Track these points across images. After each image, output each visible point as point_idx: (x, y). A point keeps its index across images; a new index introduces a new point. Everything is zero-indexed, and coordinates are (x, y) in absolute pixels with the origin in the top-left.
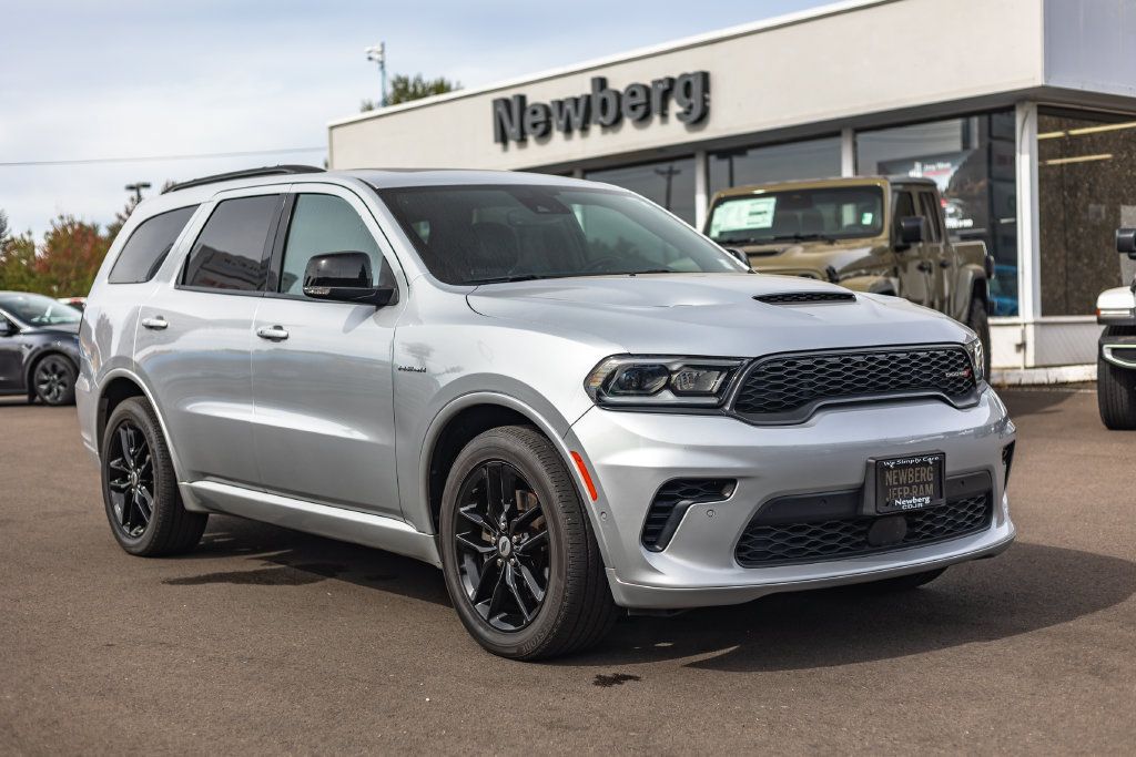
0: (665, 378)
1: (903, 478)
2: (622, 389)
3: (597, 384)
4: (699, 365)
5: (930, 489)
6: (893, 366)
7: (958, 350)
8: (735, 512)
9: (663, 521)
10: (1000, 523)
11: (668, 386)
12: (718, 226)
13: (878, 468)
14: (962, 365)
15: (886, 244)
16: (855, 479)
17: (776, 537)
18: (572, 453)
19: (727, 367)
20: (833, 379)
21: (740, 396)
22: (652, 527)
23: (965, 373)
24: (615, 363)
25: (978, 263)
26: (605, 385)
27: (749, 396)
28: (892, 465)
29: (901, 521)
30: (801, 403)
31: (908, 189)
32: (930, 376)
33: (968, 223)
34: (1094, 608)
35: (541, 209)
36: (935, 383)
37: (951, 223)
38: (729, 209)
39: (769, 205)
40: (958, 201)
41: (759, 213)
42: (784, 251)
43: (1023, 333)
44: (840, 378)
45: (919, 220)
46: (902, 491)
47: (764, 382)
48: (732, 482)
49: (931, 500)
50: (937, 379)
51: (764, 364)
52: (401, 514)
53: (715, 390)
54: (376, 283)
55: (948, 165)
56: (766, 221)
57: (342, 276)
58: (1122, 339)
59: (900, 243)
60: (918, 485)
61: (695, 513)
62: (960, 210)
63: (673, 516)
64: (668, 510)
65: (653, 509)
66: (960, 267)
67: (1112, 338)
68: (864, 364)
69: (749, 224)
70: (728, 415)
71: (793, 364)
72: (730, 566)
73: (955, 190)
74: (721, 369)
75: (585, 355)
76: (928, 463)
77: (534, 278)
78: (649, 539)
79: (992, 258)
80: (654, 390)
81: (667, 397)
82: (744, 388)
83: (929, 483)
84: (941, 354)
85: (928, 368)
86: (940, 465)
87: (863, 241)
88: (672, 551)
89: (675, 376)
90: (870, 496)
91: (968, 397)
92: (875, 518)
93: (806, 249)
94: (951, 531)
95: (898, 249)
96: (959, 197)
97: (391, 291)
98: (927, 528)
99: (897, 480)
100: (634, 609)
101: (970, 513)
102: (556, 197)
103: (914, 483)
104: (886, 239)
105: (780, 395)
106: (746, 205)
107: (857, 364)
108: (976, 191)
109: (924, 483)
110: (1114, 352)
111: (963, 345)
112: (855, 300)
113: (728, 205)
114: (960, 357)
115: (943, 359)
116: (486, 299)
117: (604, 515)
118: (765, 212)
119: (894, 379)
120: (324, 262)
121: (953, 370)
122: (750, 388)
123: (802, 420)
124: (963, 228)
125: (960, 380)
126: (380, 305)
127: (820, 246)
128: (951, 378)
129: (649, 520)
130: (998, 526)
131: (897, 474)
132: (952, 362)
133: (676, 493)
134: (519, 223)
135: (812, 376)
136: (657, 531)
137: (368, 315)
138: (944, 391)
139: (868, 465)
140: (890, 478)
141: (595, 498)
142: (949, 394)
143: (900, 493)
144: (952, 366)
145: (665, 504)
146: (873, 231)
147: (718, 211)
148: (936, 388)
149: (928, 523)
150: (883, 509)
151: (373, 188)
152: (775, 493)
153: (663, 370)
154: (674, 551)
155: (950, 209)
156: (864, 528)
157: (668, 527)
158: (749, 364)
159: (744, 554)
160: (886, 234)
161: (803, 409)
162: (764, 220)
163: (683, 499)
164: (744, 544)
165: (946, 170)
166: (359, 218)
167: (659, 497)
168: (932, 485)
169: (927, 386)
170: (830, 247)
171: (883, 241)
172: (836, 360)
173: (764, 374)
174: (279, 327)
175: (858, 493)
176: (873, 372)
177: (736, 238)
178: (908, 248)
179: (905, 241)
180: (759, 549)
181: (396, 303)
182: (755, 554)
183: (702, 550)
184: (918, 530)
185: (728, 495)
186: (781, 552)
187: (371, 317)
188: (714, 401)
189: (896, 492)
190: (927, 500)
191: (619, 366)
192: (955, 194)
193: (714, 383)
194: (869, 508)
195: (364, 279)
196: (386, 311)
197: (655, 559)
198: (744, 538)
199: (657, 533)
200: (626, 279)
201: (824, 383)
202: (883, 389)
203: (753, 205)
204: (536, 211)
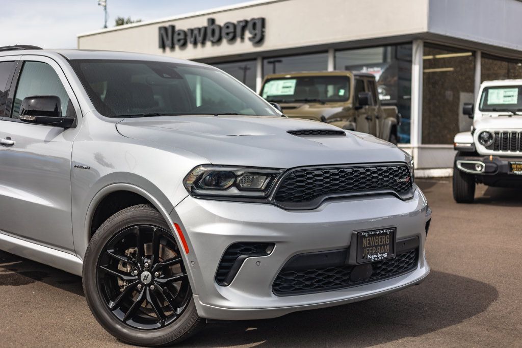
0: (233, 180)
1: (372, 242)
2: (206, 185)
3: (191, 182)
4: (254, 172)
5: (387, 248)
6: (368, 175)
7: (404, 166)
8: (273, 262)
9: (229, 268)
10: (422, 266)
11: (235, 185)
12: (266, 93)
13: (358, 237)
14: (405, 175)
15: (351, 106)
16: (344, 243)
17: (296, 277)
18: (175, 224)
19: (270, 174)
20: (333, 182)
21: (278, 192)
22: (221, 271)
23: (407, 180)
24: (203, 169)
25: (393, 117)
26: (196, 183)
27: (284, 192)
28: (367, 235)
29: (370, 267)
30: (315, 197)
31: (362, 78)
32: (388, 181)
33: (388, 97)
34: (470, 315)
35: (165, 75)
36: (391, 185)
37: (381, 97)
38: (272, 85)
39: (292, 83)
40: (384, 87)
41: (287, 87)
42: (299, 107)
43: (413, 152)
44: (337, 182)
45: (367, 94)
46: (371, 250)
47: (293, 184)
48: (271, 245)
49: (387, 255)
50: (392, 183)
51: (294, 172)
52: (75, 252)
53: (263, 188)
54: (64, 114)
55: (379, 69)
56: (291, 92)
57: (44, 110)
58: (466, 158)
59: (358, 105)
60: (381, 246)
61: (249, 262)
62: (384, 91)
63: (236, 264)
64: (233, 261)
65: (223, 260)
66: (386, 118)
67: (462, 158)
68: (351, 174)
69: (282, 92)
70: (271, 204)
71: (311, 173)
72: (269, 296)
73: (382, 81)
74: (267, 175)
75: (185, 164)
76: (386, 233)
77: (158, 115)
78: (220, 278)
79: (400, 115)
80: (226, 187)
81: (234, 191)
82: (281, 187)
83: (387, 245)
84: (394, 168)
85: (388, 176)
86: (393, 234)
87: (339, 104)
88: (233, 286)
89: (239, 178)
90: (353, 253)
91: (407, 193)
92: (355, 266)
93: (311, 107)
94: (396, 271)
95: (357, 109)
96: (384, 85)
97: (73, 120)
98: (384, 270)
99: (369, 243)
100: (209, 320)
101: (407, 260)
102: (175, 69)
103: (378, 245)
104: (350, 103)
105: (302, 192)
106: (281, 83)
107: (347, 174)
108: (392, 82)
109: (384, 245)
110: (462, 165)
111: (406, 163)
112: (345, 135)
113: (272, 82)
114: (404, 170)
115: (395, 171)
116: (128, 127)
117: (193, 263)
118: (290, 87)
119: (368, 183)
120: (33, 101)
121: (401, 178)
122: (284, 187)
123: (314, 208)
124: (386, 100)
125: (403, 183)
126: (66, 128)
127: (318, 105)
128: (400, 183)
129: (220, 267)
130: (421, 268)
131: (369, 240)
132: (400, 173)
133: (238, 250)
134: (153, 83)
135: (321, 180)
136: (225, 274)
137: (59, 133)
138: (395, 190)
139: (353, 234)
140: (365, 242)
141: (187, 252)
142: (398, 192)
143: (370, 251)
144: (400, 175)
145: (230, 257)
146: (344, 99)
147: (267, 85)
148: (391, 188)
149: (384, 267)
150: (361, 261)
151: (67, 59)
152: (297, 252)
153: (231, 175)
154: (234, 286)
155: (380, 90)
156: (349, 271)
157: (232, 272)
158: (284, 172)
159: (277, 288)
160: (351, 100)
161: (315, 200)
162: (290, 91)
163: (242, 254)
164: (279, 282)
165: (378, 71)
166: (57, 76)
167: (227, 253)
168: (388, 246)
169: (386, 187)
170: (323, 106)
171: (349, 104)
172: (335, 171)
173: (293, 179)
174: (9, 138)
175: (346, 251)
176: (357, 179)
177: (275, 100)
178: (361, 108)
179: (360, 104)
180: (286, 285)
181: (75, 127)
182: (284, 288)
183: (252, 287)
184: (378, 271)
185: (269, 252)
186: (300, 286)
187: (61, 134)
188: (262, 194)
189: (368, 250)
190: (386, 255)
191: (205, 172)
192: (382, 83)
193: (263, 183)
194: (352, 261)
195: (57, 112)
196: (69, 131)
197: (224, 291)
198: (278, 278)
199: (225, 275)
200: (212, 118)
201: (328, 185)
202: (362, 189)
203: (284, 83)
204: (162, 76)
